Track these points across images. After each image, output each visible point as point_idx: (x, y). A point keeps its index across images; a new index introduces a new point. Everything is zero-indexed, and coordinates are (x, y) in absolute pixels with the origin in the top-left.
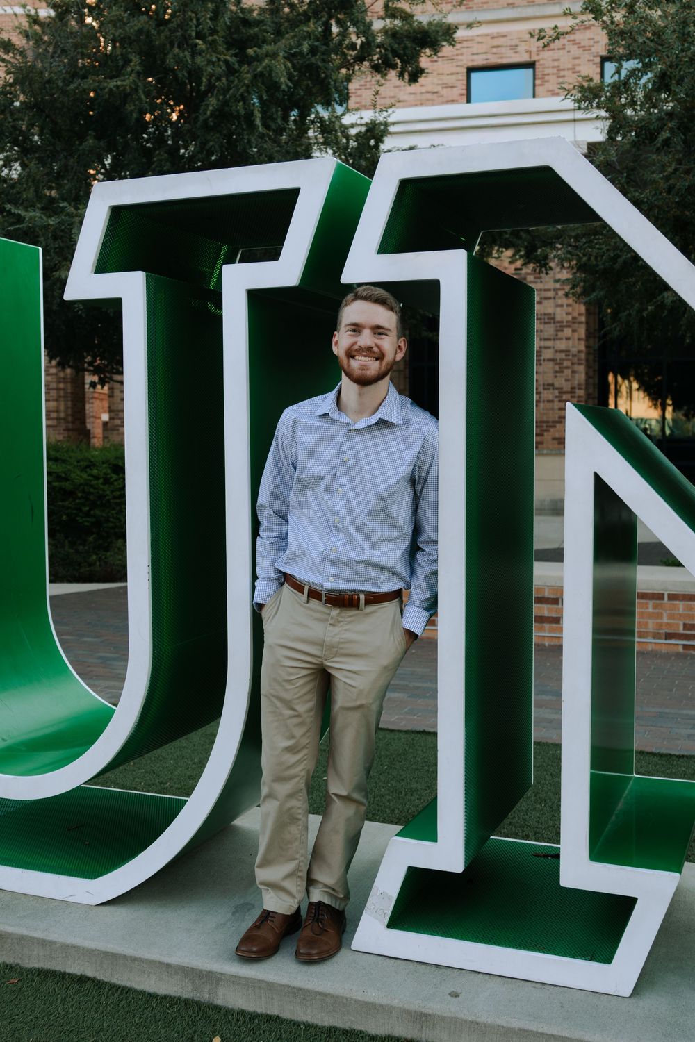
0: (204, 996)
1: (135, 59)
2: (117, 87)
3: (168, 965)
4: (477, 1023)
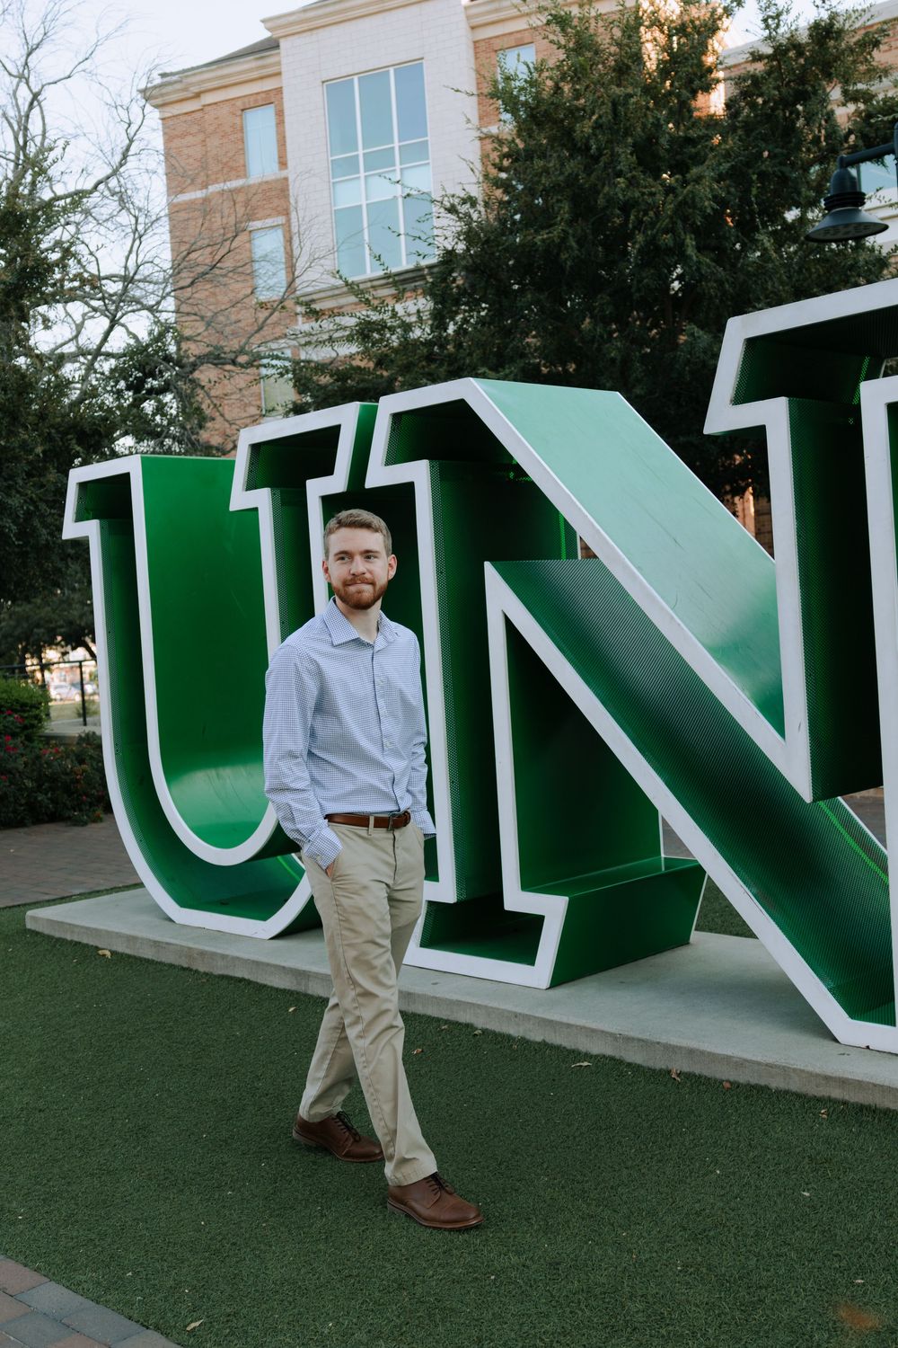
0: (302, 989)
3: (284, 967)
4: (436, 998)
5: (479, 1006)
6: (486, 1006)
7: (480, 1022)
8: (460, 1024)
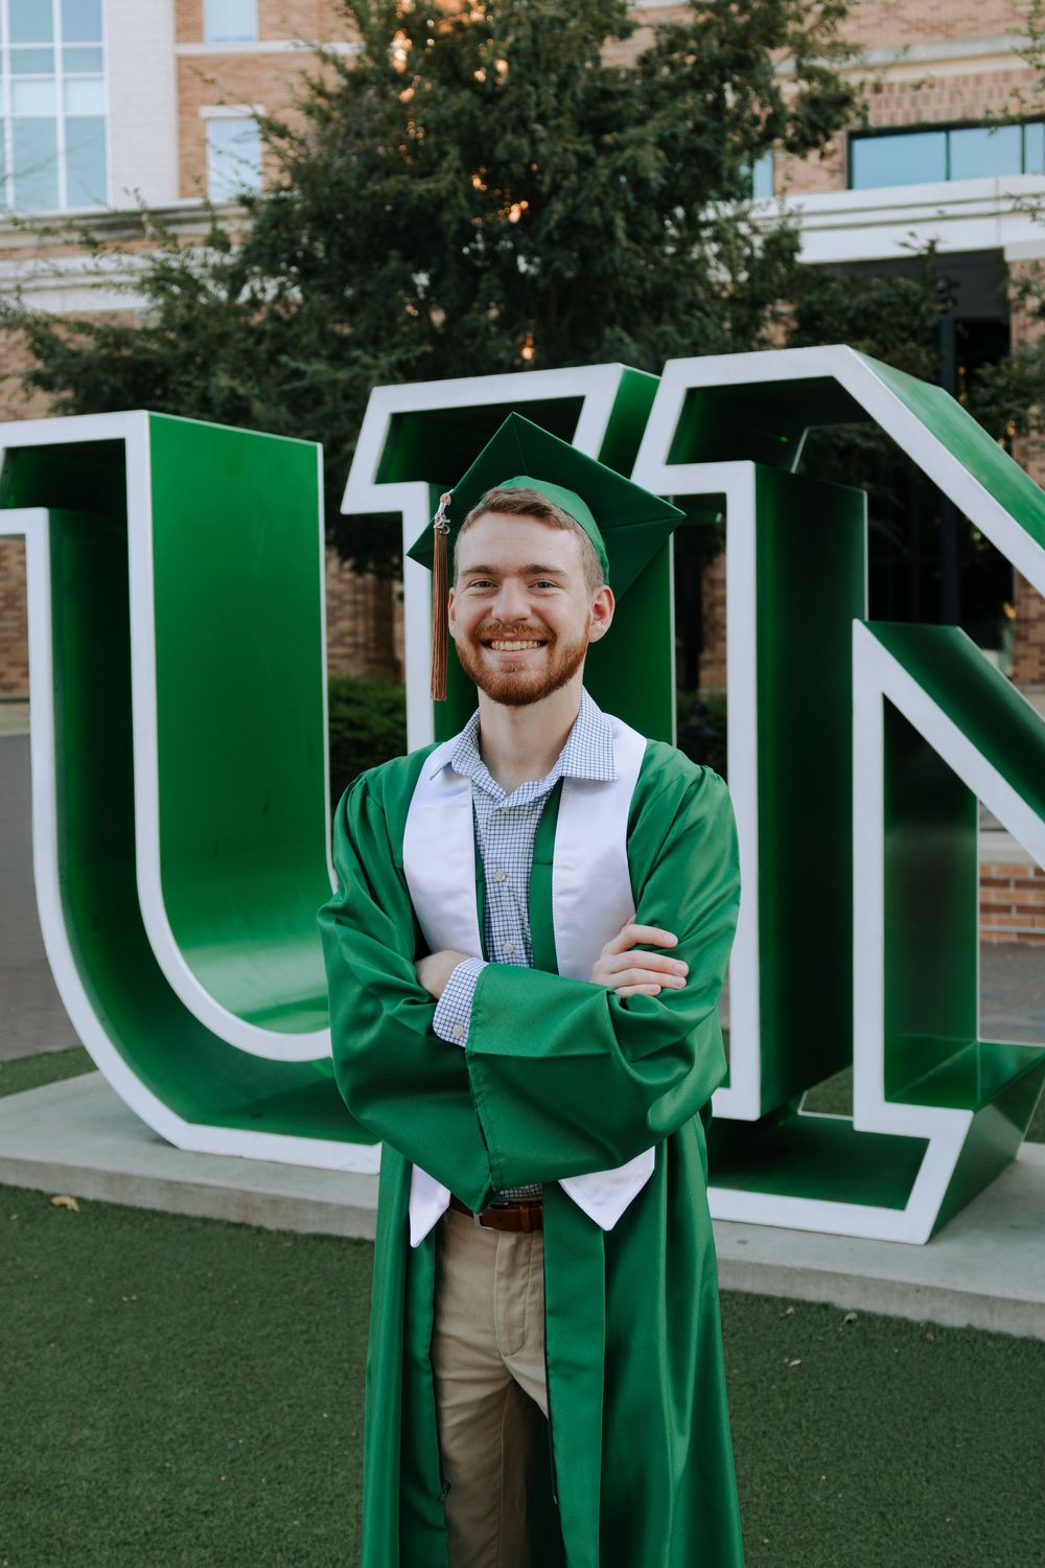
1: (454, 152)
2: (429, 191)
4: (761, 1265)
5: (846, 1277)
6: (860, 1278)
7: (848, 1300)
8: (811, 1304)
